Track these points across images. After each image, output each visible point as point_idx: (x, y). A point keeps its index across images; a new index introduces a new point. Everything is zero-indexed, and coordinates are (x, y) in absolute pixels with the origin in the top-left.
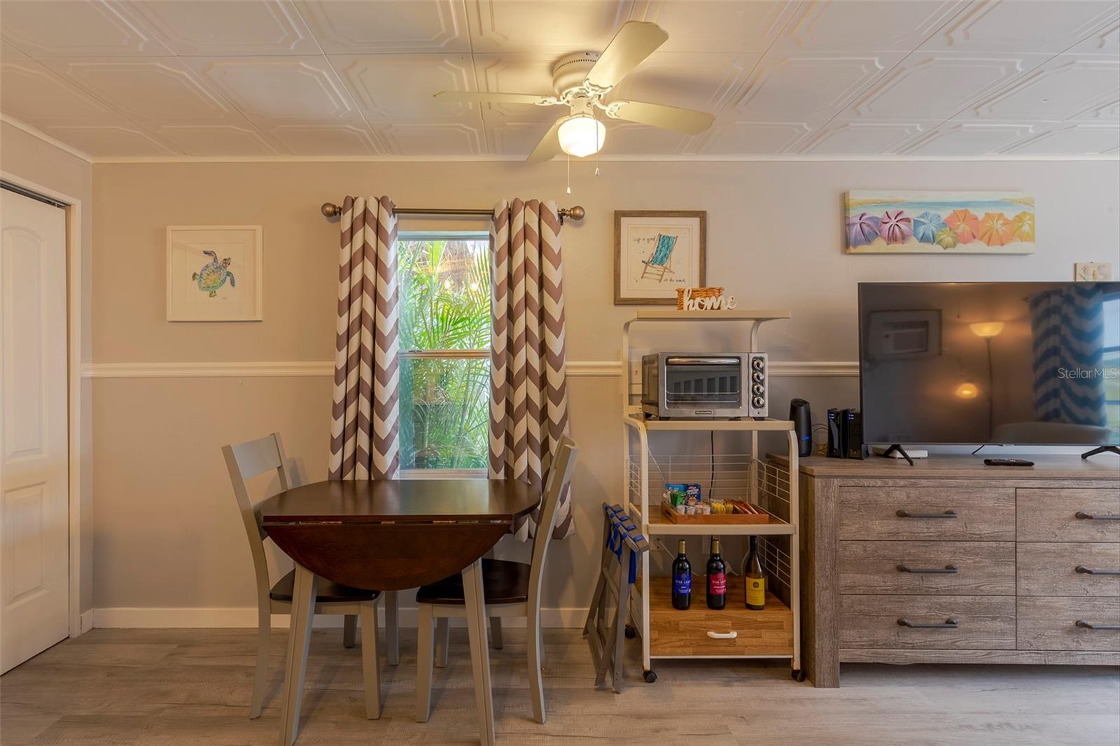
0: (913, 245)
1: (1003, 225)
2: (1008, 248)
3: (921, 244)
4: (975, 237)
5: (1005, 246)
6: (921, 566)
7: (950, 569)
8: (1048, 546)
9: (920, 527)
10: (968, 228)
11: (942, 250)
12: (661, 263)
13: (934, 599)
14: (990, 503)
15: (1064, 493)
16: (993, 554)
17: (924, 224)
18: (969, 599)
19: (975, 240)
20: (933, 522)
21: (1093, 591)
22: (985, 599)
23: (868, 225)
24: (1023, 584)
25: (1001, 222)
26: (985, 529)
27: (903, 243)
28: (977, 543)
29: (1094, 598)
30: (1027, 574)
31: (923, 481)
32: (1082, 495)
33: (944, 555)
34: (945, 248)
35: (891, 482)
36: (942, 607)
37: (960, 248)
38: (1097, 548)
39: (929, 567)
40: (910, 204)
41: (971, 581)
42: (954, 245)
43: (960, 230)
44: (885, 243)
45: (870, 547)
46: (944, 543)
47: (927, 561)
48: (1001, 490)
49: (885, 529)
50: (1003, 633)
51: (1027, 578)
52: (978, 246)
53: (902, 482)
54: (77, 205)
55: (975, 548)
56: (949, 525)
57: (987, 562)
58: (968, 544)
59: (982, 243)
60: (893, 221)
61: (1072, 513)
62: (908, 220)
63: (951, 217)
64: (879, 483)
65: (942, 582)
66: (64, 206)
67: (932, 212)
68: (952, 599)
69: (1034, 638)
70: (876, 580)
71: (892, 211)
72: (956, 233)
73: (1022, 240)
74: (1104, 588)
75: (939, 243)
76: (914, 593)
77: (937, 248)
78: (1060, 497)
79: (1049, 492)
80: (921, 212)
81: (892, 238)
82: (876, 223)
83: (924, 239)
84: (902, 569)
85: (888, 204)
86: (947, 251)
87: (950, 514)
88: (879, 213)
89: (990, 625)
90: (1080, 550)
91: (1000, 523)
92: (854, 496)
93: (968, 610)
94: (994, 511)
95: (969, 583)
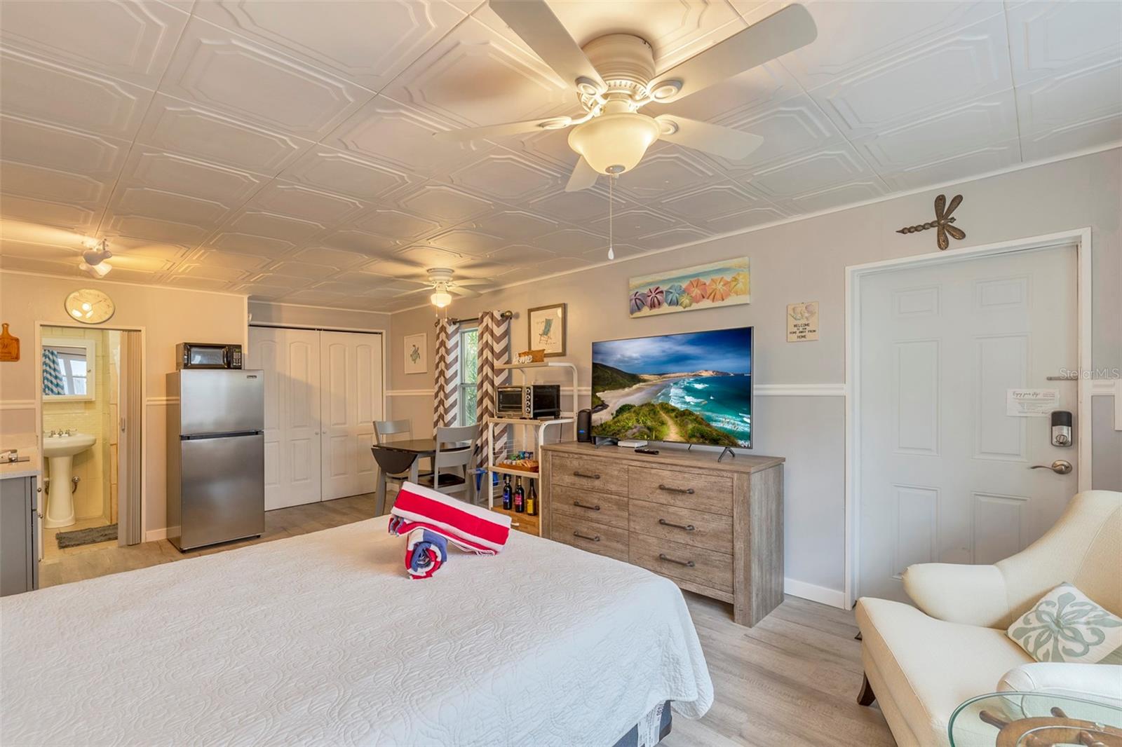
0: (665, 308)
1: (724, 285)
2: (727, 302)
3: (670, 307)
4: (704, 297)
5: (725, 301)
6: (585, 504)
7: (598, 508)
8: (644, 503)
9: (584, 481)
10: (699, 292)
11: (683, 310)
12: (547, 335)
13: (591, 524)
14: (616, 473)
15: (653, 471)
16: (617, 503)
17: (671, 293)
18: (605, 527)
19: (704, 299)
20: (589, 480)
21: (670, 537)
22: (613, 529)
23: (639, 299)
24: (632, 524)
25: (722, 283)
26: (613, 488)
27: (659, 308)
28: (609, 496)
29: (669, 541)
30: (634, 519)
31: (584, 456)
32: (663, 474)
33: (594, 500)
34: (685, 308)
35: (571, 455)
36: (594, 529)
37: (695, 306)
38: (672, 509)
39: (588, 505)
40: (664, 282)
41: (607, 517)
42: (690, 305)
43: (694, 295)
44: (648, 310)
45: (564, 489)
46: (594, 493)
47: (587, 502)
48: (621, 466)
49: (570, 481)
50: (622, 552)
51: (634, 521)
52: (707, 303)
53: (576, 456)
54: (384, 332)
55: (609, 498)
56: (597, 483)
57: (615, 507)
58: (605, 495)
59: (709, 300)
60: (654, 294)
61: (657, 485)
62: (662, 292)
63: (689, 285)
64: (566, 455)
65: (593, 514)
66: (381, 333)
67: (676, 284)
68: (598, 525)
69: (638, 559)
70: (566, 507)
71: (653, 288)
72: (691, 297)
73: (737, 295)
74: (676, 536)
75: (681, 305)
76: (582, 518)
77: (680, 309)
78: (651, 474)
79: (645, 470)
80: (669, 286)
81: (652, 306)
82: (643, 297)
83: (671, 304)
84: (576, 504)
85: (650, 284)
86: (686, 309)
87: (598, 477)
88: (646, 291)
89: (615, 545)
90: (662, 509)
91: (621, 485)
92: (557, 461)
93: (606, 533)
94: (618, 478)
95: (605, 518)
